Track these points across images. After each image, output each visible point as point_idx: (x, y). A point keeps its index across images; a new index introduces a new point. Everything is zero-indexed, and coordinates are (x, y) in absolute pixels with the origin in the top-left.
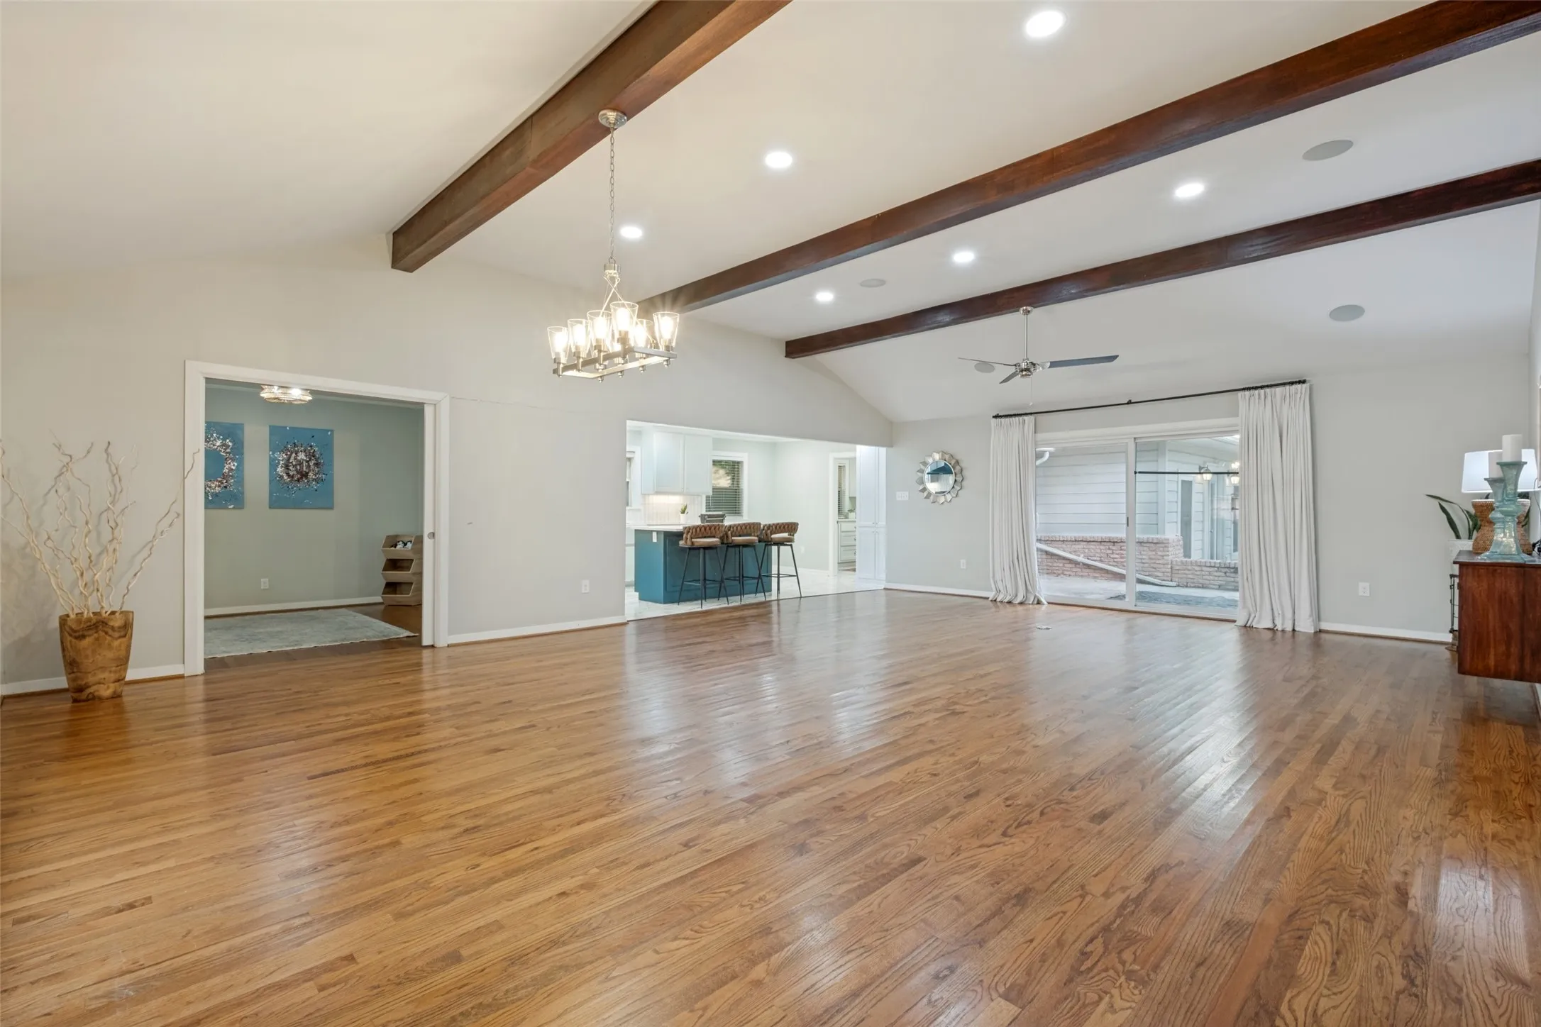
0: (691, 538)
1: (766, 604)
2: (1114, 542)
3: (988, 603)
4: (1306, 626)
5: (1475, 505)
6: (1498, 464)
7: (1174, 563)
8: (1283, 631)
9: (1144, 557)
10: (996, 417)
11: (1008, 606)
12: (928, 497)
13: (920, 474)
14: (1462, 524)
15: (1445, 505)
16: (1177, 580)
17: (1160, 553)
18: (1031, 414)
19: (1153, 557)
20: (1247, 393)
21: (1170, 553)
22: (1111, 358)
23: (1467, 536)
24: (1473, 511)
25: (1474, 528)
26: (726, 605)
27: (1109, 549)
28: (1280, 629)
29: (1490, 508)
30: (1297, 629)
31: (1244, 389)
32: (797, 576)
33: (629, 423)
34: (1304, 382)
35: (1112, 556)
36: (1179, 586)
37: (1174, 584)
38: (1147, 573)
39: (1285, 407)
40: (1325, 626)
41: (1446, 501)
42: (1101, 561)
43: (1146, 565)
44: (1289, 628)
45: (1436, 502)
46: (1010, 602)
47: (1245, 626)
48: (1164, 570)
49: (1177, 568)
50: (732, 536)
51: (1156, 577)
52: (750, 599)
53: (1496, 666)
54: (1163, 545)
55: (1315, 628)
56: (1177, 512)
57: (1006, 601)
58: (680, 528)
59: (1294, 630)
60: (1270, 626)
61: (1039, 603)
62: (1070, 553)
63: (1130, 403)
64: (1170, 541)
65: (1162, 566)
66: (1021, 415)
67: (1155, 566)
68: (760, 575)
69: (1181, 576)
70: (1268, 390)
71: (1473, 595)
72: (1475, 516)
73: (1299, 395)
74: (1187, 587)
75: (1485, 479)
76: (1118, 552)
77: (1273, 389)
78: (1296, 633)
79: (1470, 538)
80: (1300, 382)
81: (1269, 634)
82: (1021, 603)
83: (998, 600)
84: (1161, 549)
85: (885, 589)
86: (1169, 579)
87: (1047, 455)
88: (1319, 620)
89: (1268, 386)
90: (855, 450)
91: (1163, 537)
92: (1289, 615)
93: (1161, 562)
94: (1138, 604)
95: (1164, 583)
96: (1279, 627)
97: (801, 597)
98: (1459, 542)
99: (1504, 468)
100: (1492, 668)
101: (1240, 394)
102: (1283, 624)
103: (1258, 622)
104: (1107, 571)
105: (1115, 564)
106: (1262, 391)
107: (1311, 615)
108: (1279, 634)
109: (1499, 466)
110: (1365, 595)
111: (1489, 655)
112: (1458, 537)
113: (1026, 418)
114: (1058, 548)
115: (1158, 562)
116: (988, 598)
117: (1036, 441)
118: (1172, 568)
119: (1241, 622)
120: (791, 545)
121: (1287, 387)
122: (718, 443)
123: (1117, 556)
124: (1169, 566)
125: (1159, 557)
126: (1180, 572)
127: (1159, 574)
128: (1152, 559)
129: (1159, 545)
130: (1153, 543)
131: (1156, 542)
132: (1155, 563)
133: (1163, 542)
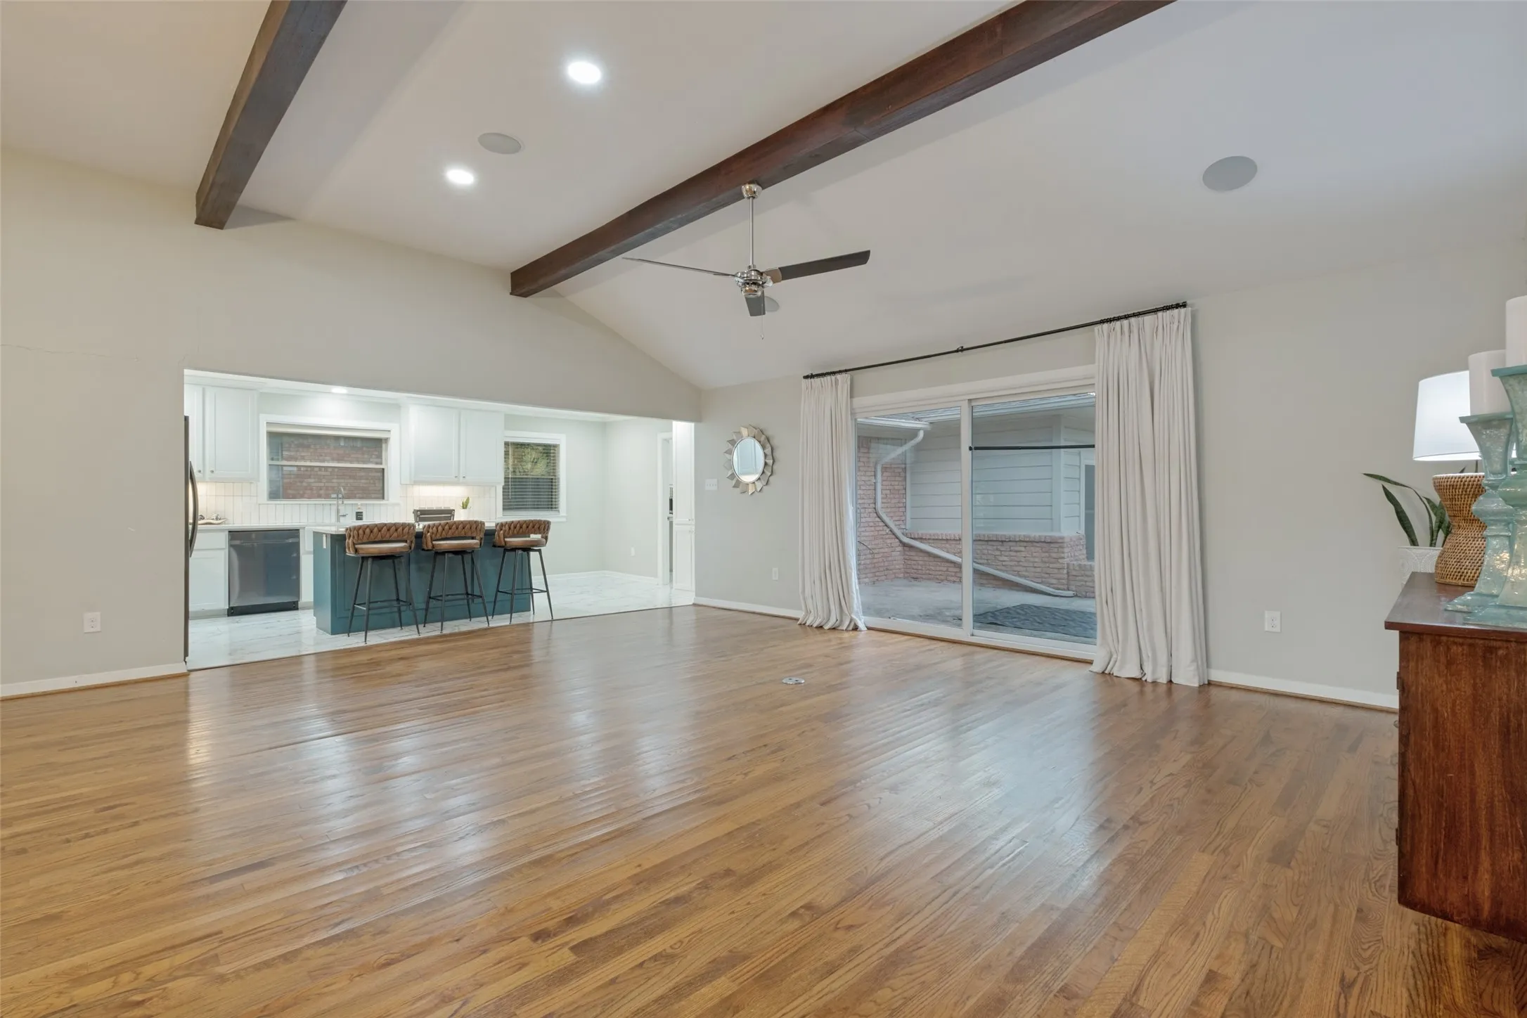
0: (354, 544)
1: (528, 626)
2: (1002, 541)
3: (795, 626)
4: (1187, 677)
5: (1440, 486)
6: (1495, 373)
7: (1071, 567)
8: (1155, 683)
9: (1037, 560)
10: (806, 377)
11: (817, 632)
12: (736, 486)
13: (728, 456)
14: (1421, 521)
15: (1393, 490)
16: (1074, 588)
17: (1054, 555)
18: (846, 371)
19: (1046, 560)
20: (1105, 326)
21: (1066, 555)
22: (860, 258)
23: (1428, 542)
24: (1436, 499)
25: (1439, 527)
26: (416, 636)
27: (997, 549)
28: (1149, 680)
29: (1476, 489)
30: (1174, 681)
31: (1102, 322)
32: (547, 591)
33: (187, 372)
34: (1184, 305)
35: (1001, 558)
36: (1076, 596)
37: (1070, 593)
38: (1040, 580)
39: (1158, 343)
40: (1217, 675)
41: (1396, 483)
42: (988, 565)
43: (1039, 570)
44: (1163, 679)
45: (1378, 484)
46: (820, 627)
47: (1103, 673)
48: (1059, 576)
49: (1074, 573)
50: (432, 540)
51: (1049, 585)
52: (500, 621)
53: (1496, 903)
54: (1057, 545)
55: (1200, 681)
56: (1079, 504)
57: (815, 625)
58: (342, 530)
59: (1170, 682)
60: (1136, 674)
61: (856, 628)
62: (954, 554)
63: (962, 350)
64: (1066, 540)
65: (1056, 571)
66: (834, 373)
67: (1049, 571)
68: (513, 589)
69: (1079, 584)
70: (1133, 320)
71: (1435, 710)
72: (1441, 507)
73: (1175, 326)
74: (1086, 597)
75: (1463, 420)
76: (1007, 553)
77: (1140, 319)
78: (1173, 686)
79: (1432, 544)
80: (1178, 306)
81: (1134, 687)
82: (834, 629)
83: (807, 624)
84: (1056, 550)
85: (694, 605)
86: (1065, 587)
87: (921, 434)
88: (1208, 666)
89: (1134, 315)
90: (670, 430)
91: (1056, 534)
92: (1163, 658)
93: (1055, 565)
94: (976, 632)
95: (1058, 592)
96: (1149, 678)
97: (553, 620)
98: (1414, 550)
99: (1512, 381)
100: (1486, 907)
101: (1097, 328)
102: (1154, 672)
103: (1121, 667)
104: (995, 578)
105: (1003, 568)
106: (1125, 322)
107: (1195, 660)
108: (1148, 689)
109: (1497, 379)
110: (1274, 630)
111: (1476, 871)
112: (1414, 542)
113: (839, 376)
114: (942, 549)
115: (1051, 566)
116: (797, 620)
117: (852, 409)
118: (1068, 573)
119: (1097, 667)
120: (540, 551)
121: (1160, 314)
122: (510, 421)
123: (1006, 559)
124: (1065, 571)
125: (1053, 560)
126: (1077, 578)
127: (1054, 581)
128: (1046, 563)
129: (1052, 545)
130: (1044, 542)
131: (1049, 541)
132: (1049, 567)
133: (1060, 541)
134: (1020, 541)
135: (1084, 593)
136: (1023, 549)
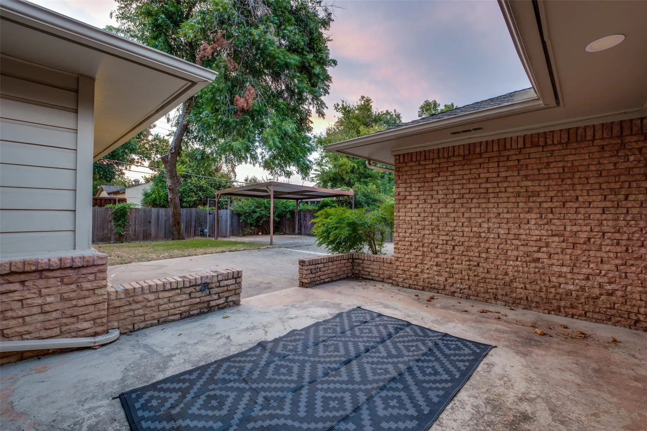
49: (117, 304)
54: (96, 269)
65: (91, 308)
84: (91, 277)
125: (87, 293)
126: (122, 310)
127: (86, 325)
128: (70, 300)
129: (84, 271)
130: (71, 268)
131: (80, 265)
132: (76, 306)
133: (100, 262)
134: (12, 273)
135: (131, 327)
136: (17, 286)
